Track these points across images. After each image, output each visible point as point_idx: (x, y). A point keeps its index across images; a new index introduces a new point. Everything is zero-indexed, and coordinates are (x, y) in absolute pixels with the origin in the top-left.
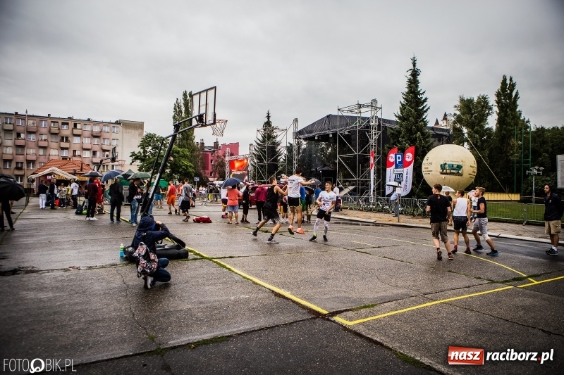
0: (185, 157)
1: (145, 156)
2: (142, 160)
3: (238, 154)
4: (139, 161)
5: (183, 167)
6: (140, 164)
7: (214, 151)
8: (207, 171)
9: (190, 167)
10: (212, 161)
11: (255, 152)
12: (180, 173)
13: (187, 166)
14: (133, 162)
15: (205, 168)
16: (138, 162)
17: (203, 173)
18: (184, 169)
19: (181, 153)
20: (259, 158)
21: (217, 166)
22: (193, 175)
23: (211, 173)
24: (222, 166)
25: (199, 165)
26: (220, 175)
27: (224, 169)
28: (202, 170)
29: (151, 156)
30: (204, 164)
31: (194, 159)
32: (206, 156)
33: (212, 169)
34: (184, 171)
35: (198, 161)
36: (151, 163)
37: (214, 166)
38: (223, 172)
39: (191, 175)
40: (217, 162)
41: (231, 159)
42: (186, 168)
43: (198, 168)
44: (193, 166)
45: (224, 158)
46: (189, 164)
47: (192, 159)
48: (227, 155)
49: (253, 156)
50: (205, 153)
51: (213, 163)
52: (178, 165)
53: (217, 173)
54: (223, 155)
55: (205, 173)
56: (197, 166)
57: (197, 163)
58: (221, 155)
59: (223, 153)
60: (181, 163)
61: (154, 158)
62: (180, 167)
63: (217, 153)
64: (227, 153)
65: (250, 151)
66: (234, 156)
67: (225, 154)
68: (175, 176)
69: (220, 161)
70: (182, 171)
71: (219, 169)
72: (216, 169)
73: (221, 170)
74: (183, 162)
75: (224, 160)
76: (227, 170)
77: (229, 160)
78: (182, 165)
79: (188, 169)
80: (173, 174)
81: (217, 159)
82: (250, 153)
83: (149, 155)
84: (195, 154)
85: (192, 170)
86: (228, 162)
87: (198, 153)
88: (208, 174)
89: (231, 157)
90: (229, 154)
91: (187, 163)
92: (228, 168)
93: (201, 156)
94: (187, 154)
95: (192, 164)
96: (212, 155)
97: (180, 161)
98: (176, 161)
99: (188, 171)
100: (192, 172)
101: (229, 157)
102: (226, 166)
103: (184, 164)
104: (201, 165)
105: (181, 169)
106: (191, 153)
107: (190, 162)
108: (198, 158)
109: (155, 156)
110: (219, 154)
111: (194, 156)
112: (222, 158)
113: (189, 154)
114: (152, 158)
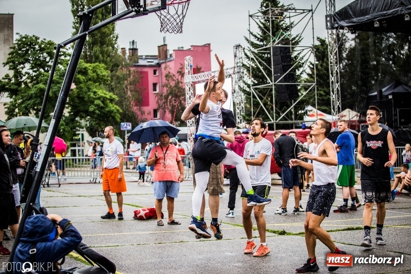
0: (99, 80)
1: (19, 84)
2: (13, 93)
3: (210, 70)
4: (6, 94)
5: (97, 102)
6: (9, 100)
7: (159, 65)
8: (146, 109)
9: (112, 100)
10: (155, 85)
11: (246, 62)
12: (92, 114)
13: (104, 100)
15: (142, 101)
16: (5, 98)
17: (139, 113)
18: (98, 105)
19: (91, 74)
20: (255, 73)
21: (166, 98)
23: (155, 111)
24: (177, 96)
25: (129, 97)
26: (174, 115)
27: (182, 102)
28: (136, 105)
29: (29, 83)
30: (139, 94)
31: (119, 83)
32: (142, 76)
33: (157, 102)
34: (99, 111)
35: (127, 88)
36: (30, 98)
37: (160, 96)
38: (180, 107)
39: (114, 118)
40: (168, 88)
41: (196, 80)
42: (102, 104)
43: (128, 103)
44: (117, 99)
45: (181, 79)
46: (109, 95)
47: (113, 83)
48: (186, 71)
49: (242, 71)
50: (140, 69)
51: (158, 91)
52: (86, 99)
53: (166, 110)
54: (178, 72)
55: (142, 111)
56: (125, 98)
57: (125, 93)
58: (174, 73)
59: (180, 69)
60: (92, 95)
61: (36, 87)
62: (90, 103)
63: (166, 68)
64: (188, 68)
65: (236, 60)
66: (203, 74)
67: (183, 70)
68: (79, 122)
69: (173, 86)
70: (95, 110)
71: (170, 102)
72: (164, 103)
73: (176, 104)
74: (95, 93)
75: (182, 83)
76: (189, 103)
77: (191, 83)
78: (94, 98)
79: (107, 106)
80: (76, 119)
81: (167, 82)
82: (236, 66)
83: (25, 81)
84: (120, 73)
85: (116, 108)
86: (190, 86)
87: (125, 71)
88: (149, 113)
89: (196, 75)
90: (192, 69)
91: (105, 94)
92: (190, 99)
93: (131, 76)
94: (104, 74)
95: (114, 94)
96: (155, 73)
97: (89, 89)
98: (81, 91)
99: (107, 109)
100: (115, 111)
101: (193, 75)
102: (186, 94)
103: (98, 95)
104: (133, 96)
105: (93, 106)
106: (112, 71)
107: (110, 91)
108: (126, 82)
109: (38, 83)
110: (170, 71)
111: (118, 77)
112: (178, 79)
113: (107, 74)
114: (33, 86)
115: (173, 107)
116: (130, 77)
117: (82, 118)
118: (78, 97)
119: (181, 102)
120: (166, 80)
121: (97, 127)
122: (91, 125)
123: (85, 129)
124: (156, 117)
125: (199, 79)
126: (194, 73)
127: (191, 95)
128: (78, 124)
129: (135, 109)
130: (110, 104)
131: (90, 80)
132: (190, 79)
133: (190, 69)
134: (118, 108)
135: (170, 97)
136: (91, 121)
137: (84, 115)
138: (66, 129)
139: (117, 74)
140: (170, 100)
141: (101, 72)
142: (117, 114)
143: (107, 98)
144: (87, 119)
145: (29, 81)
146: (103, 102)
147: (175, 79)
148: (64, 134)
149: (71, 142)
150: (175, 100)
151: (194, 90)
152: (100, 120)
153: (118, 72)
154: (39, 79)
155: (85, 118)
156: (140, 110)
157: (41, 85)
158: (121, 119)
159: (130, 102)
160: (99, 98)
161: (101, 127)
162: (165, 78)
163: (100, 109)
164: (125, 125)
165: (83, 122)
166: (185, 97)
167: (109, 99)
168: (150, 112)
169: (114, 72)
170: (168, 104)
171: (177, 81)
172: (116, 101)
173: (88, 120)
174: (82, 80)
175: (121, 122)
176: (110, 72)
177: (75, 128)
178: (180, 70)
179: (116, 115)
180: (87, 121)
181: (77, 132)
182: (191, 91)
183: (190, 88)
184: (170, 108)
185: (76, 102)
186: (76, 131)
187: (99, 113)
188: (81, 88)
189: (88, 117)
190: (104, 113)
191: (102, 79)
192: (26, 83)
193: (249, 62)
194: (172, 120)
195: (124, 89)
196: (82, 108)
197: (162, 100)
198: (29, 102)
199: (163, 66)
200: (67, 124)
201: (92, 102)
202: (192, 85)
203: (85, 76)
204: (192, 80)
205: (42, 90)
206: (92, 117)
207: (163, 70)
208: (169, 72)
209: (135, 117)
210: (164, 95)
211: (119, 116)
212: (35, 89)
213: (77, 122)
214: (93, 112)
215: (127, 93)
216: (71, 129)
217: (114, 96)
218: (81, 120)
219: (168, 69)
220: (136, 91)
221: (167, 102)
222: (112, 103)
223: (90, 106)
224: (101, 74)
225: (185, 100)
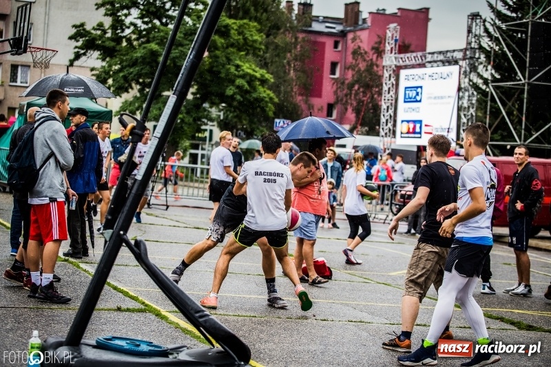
0: (247, 47)
1: (118, 40)
2: (107, 53)
3: (424, 49)
4: (96, 54)
5: (239, 82)
6: (99, 64)
7: (343, 34)
9: (263, 82)
10: (334, 65)
11: (486, 43)
12: (229, 100)
13: (251, 79)
14: (78, 56)
15: (312, 88)
16: (94, 60)
17: (303, 106)
18: (238, 87)
19: (234, 36)
20: (498, 61)
21: (351, 86)
22: (271, 109)
23: (330, 108)
24: (368, 87)
25: (292, 79)
26: (361, 117)
27: (376, 96)
28: (301, 94)
29: (135, 40)
30: (308, 77)
31: (278, 55)
32: (316, 48)
33: (335, 93)
34: (242, 96)
35: (289, 65)
36: (134, 63)
37: (340, 83)
38: (371, 105)
39: (263, 110)
40: (354, 73)
41: (401, 63)
42: (247, 86)
43: (289, 89)
44: (272, 80)
45: (377, 60)
46: (260, 73)
47: (268, 55)
48: (388, 48)
49: (477, 56)
50: (312, 37)
51: (337, 75)
52: (223, 75)
53: (349, 107)
54: (373, 48)
55: (309, 105)
56: (285, 81)
57: (285, 72)
58: (366, 49)
59: (376, 43)
60: (233, 69)
61: (144, 48)
62: (229, 82)
63: (354, 40)
64: (391, 42)
65: (470, 38)
66: (414, 54)
67: (382, 45)
68: (209, 111)
69: (362, 69)
70: (234, 94)
71: (357, 94)
72: (346, 95)
73: (365, 99)
74: (238, 67)
75: (377, 66)
76: (386, 98)
77: (393, 66)
78: (235, 75)
79: (255, 89)
80: (204, 105)
81: (354, 61)
82: (469, 47)
83: (128, 36)
84: (281, 39)
85: (268, 95)
86: (391, 72)
87: (289, 38)
88: (320, 110)
89: (402, 55)
90: (397, 46)
91: (254, 71)
92: (389, 93)
93: (298, 47)
94: (256, 38)
95: (268, 73)
96: (336, 46)
97: (229, 60)
98: (217, 61)
99: (255, 95)
100: (267, 99)
101: (397, 55)
102: (384, 85)
103: (243, 70)
104: (298, 78)
105: (233, 88)
106: (268, 36)
107: (261, 67)
108: (289, 55)
109: (148, 42)
110: (361, 44)
111: (277, 46)
112: (372, 60)
113: (260, 39)
114: (140, 45)
115: (360, 102)
116: (295, 47)
117: (213, 104)
118: (210, 71)
119: (372, 97)
120: (353, 58)
121: (236, 122)
122: (226, 117)
123: (215, 123)
124: (331, 116)
125: (408, 63)
126: (400, 52)
127: (390, 86)
128: (206, 113)
129: (299, 99)
130: (260, 87)
131: (232, 45)
132: (392, 61)
133: (393, 45)
134: (272, 95)
135: (356, 87)
136: (227, 111)
137: (217, 101)
138: (186, 120)
139: (276, 41)
140: (356, 91)
141: (252, 35)
142: (270, 105)
143: (256, 77)
144: (221, 107)
145: (134, 37)
146: (249, 83)
147: (368, 59)
148: (182, 127)
149: (191, 142)
150: (363, 92)
151: (397, 80)
152: (240, 111)
153: (278, 38)
154: (151, 36)
155: (217, 105)
156: (306, 102)
157: (154, 46)
158: (274, 113)
159: (292, 89)
160: (243, 77)
161: (241, 122)
162: (351, 56)
163: (243, 94)
164: (282, 124)
165: (214, 112)
166: (382, 89)
167: (259, 80)
168: (322, 107)
169: (272, 37)
170: (353, 98)
171: (370, 62)
172: (270, 84)
173: (222, 110)
174: (219, 45)
175: (274, 119)
176: (264, 36)
177: (199, 119)
178: (376, 46)
179: (267, 106)
180: (220, 111)
181: (203, 127)
182: (393, 80)
183: (390, 76)
184: (355, 104)
185: (206, 79)
186: (201, 125)
187: (242, 99)
188: (217, 57)
189: (224, 105)
190: (249, 101)
191: (251, 46)
192: (129, 40)
193: (490, 43)
194: (356, 123)
195: (284, 66)
196: (214, 89)
197: (343, 90)
198: (131, 70)
199: (350, 36)
200: (188, 113)
201: (232, 82)
202: (394, 71)
203: (224, 39)
204: (395, 63)
205: (154, 54)
206: (229, 105)
207: (349, 42)
208: (359, 47)
209: (297, 113)
210: (347, 82)
211: (273, 108)
212: (142, 51)
213: (205, 110)
214: (232, 97)
215: (289, 74)
216: (195, 120)
217: (268, 76)
218: (211, 107)
219: (358, 41)
220: (304, 72)
221: (351, 94)
222: (263, 87)
223: (227, 86)
224: (250, 38)
225: (380, 94)
